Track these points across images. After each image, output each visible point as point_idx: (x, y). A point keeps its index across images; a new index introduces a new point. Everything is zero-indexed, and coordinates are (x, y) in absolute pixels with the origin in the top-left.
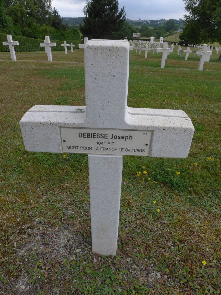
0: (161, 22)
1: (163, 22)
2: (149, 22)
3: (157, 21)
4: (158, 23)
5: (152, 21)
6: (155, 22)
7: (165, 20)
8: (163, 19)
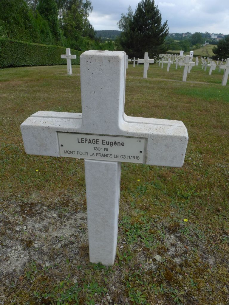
0: (187, 35)
1: (188, 35)
2: (173, 35)
3: (182, 34)
4: (184, 36)
5: (177, 34)
6: (180, 36)
7: (190, 33)
8: (188, 33)
